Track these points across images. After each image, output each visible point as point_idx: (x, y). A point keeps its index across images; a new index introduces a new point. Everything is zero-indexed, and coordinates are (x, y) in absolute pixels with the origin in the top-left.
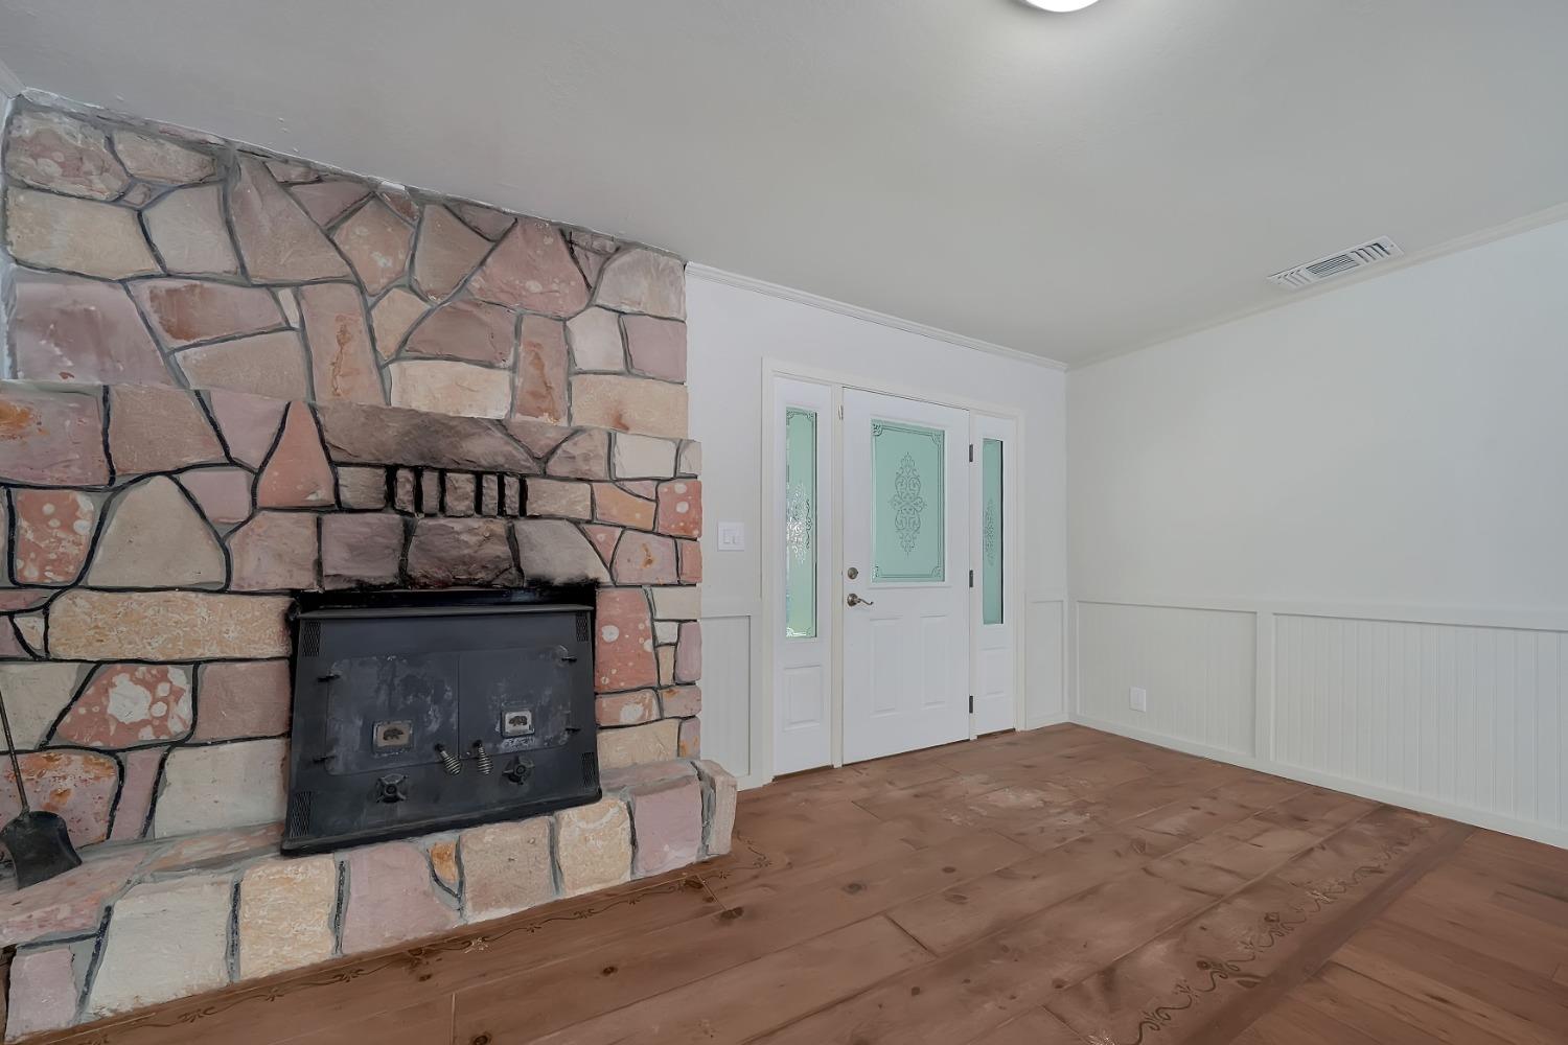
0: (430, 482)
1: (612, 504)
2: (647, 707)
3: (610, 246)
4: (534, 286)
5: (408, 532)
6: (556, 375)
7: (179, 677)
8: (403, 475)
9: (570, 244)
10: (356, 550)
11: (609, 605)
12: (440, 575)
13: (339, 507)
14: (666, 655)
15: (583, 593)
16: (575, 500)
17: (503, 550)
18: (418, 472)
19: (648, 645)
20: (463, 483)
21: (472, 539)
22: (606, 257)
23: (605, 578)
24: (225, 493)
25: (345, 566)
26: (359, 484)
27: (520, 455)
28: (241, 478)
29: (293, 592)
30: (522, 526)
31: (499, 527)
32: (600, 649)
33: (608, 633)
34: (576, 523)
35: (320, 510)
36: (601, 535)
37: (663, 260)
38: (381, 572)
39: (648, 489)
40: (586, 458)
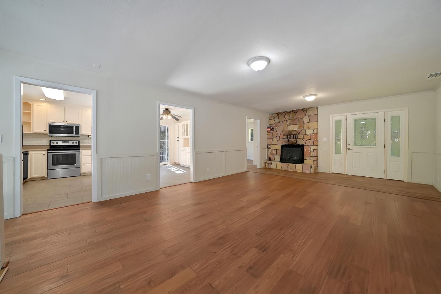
0: (290, 136)
1: (306, 137)
2: (309, 158)
3: (307, 109)
4: (300, 116)
5: (289, 140)
6: (302, 124)
7: (276, 150)
8: (288, 136)
9: (303, 110)
10: (286, 142)
11: (305, 147)
12: (291, 144)
13: (284, 139)
14: (312, 153)
15: (303, 146)
16: (302, 137)
17: (296, 142)
18: (289, 135)
19: (310, 152)
20: (292, 136)
21: (293, 141)
22: (307, 110)
23: (305, 144)
24: (278, 138)
25: (285, 143)
26: (285, 137)
27: (297, 133)
28: (279, 137)
29: (282, 145)
30: (297, 140)
31: (295, 140)
32: (304, 151)
33: (305, 150)
34: (302, 139)
35: (283, 139)
36: (304, 140)
37: (314, 108)
38: (287, 144)
39: (310, 135)
40: (303, 133)
